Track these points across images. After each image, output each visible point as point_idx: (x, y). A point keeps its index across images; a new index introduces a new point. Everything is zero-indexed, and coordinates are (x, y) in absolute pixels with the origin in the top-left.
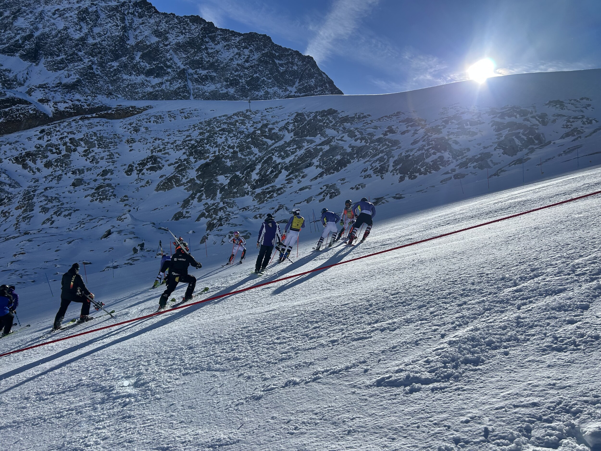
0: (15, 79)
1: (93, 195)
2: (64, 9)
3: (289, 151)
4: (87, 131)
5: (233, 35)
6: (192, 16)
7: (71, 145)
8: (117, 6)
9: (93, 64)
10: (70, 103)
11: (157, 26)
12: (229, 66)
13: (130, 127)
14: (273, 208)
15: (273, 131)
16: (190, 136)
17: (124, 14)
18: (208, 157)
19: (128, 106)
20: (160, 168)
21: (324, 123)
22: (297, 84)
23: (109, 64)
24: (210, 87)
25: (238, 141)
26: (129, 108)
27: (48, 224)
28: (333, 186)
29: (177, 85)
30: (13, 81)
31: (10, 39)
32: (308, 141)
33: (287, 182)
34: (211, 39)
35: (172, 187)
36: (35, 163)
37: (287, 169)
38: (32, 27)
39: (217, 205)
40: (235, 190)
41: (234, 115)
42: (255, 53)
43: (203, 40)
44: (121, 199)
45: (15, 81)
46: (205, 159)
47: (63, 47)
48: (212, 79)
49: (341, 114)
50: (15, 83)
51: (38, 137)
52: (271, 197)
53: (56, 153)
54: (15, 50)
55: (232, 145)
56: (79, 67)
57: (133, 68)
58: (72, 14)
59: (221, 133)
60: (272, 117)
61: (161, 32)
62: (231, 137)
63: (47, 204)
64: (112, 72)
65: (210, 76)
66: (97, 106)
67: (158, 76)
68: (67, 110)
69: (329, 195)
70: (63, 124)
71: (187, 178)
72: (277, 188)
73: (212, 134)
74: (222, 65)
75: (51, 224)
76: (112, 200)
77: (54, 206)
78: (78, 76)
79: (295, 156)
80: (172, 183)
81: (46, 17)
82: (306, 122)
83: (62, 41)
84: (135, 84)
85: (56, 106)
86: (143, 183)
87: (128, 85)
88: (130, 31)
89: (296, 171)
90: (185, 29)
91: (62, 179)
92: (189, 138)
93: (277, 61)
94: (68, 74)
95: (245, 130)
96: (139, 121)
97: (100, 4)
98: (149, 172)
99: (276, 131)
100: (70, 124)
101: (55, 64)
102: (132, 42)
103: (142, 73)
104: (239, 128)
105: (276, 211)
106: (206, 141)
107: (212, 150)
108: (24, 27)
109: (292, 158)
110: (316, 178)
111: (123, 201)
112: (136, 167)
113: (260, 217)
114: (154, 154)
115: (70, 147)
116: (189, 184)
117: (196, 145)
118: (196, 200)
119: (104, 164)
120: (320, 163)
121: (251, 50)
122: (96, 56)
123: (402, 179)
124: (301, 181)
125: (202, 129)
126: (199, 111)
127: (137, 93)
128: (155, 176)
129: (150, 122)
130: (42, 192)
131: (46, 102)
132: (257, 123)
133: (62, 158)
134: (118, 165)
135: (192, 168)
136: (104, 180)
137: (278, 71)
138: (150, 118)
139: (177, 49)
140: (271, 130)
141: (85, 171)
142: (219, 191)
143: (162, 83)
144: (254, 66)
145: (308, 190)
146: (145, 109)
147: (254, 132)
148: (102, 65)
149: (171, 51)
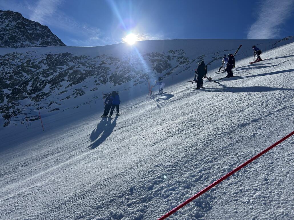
3: (49, 73)
14: (47, 103)
22: (40, 40)
25: (12, 69)
28: (80, 90)
32: (59, 68)
33: (51, 89)
37: (49, 83)
39: (8, 105)
40: (17, 96)
41: (6, 55)
42: (12, 22)
49: (73, 55)
52: (43, 98)
55: (8, 72)
60: (31, 56)
62: (7, 68)
69: (79, 94)
72: (45, 93)
79: (53, 76)
82: (54, 59)
89: (56, 84)
93: (27, 28)
95: (15, 63)
99: (36, 63)
104: (11, 62)
105: (50, 105)
109: (51, 77)
110: (68, 87)
113: (41, 108)
120: (69, 79)
123: (115, 85)
124: (59, 89)
132: (22, 60)
137: (28, 33)
140: (33, 63)
142: (5, 97)
144: (13, 29)
145: (66, 92)
147: (23, 65)
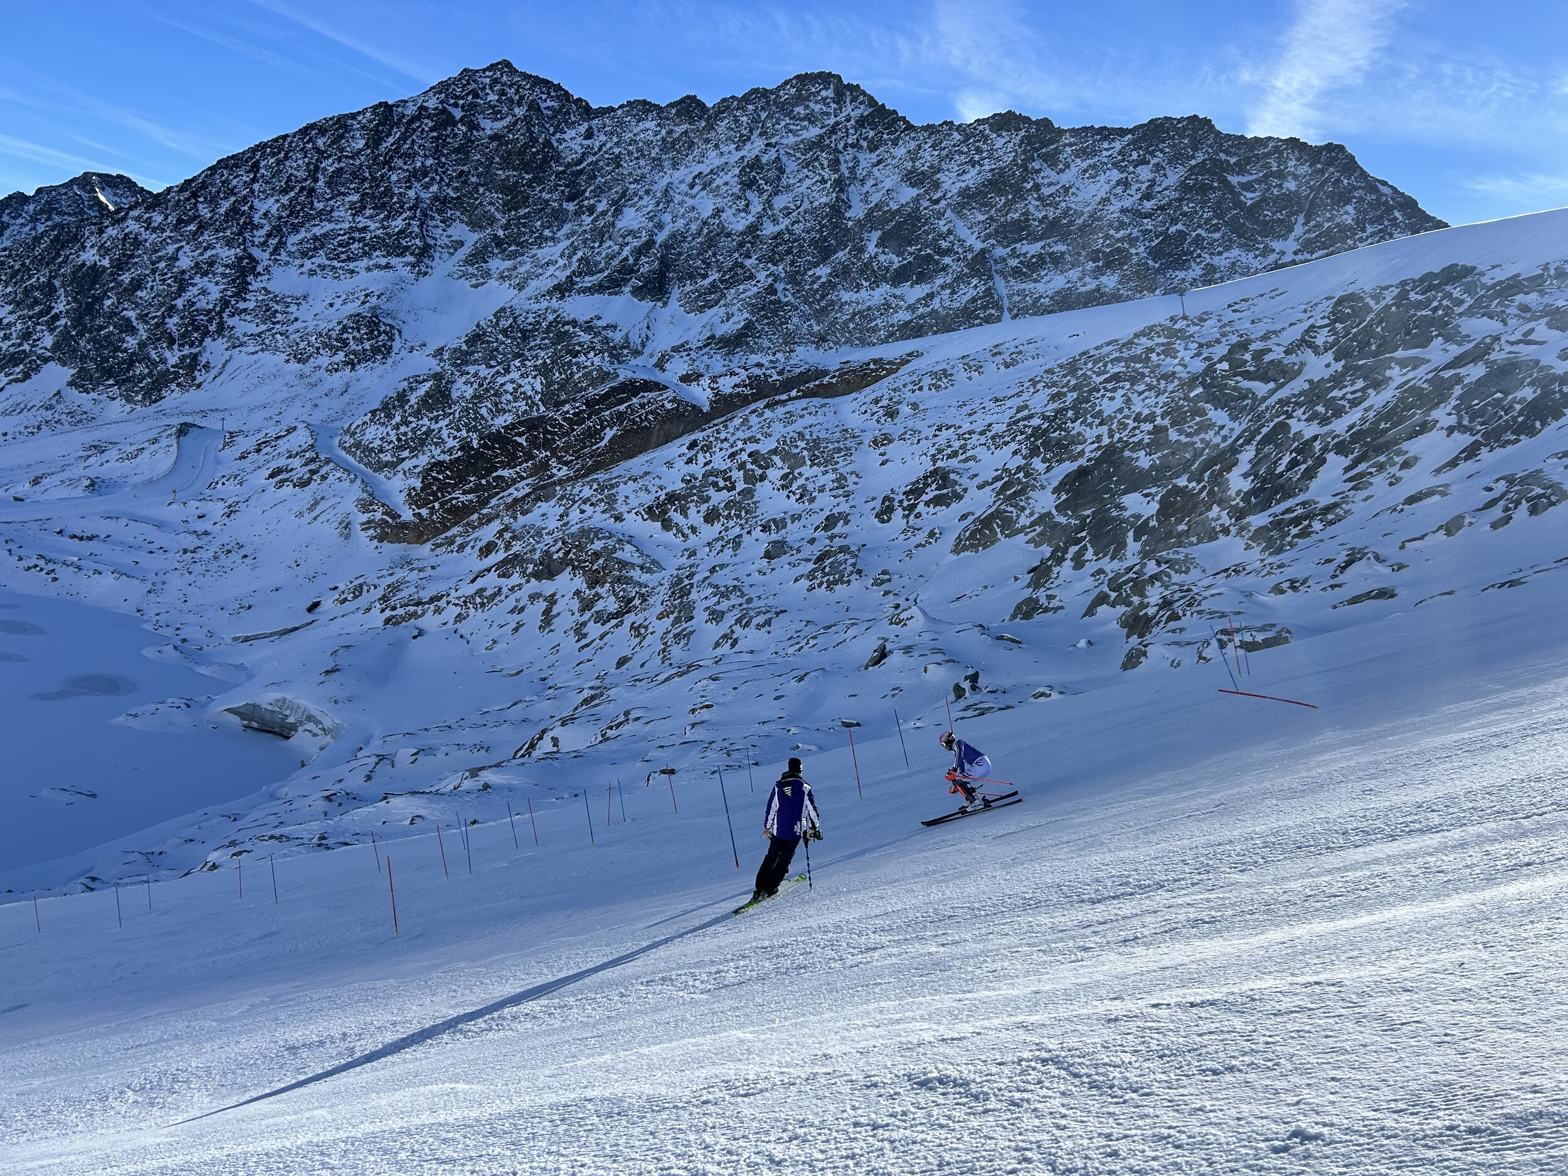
0: (626, 345)
1: (811, 576)
2: (712, 170)
3: (1343, 398)
4: (784, 431)
5: (1105, 138)
6: (995, 115)
7: (754, 467)
8: (821, 137)
9: (775, 281)
10: (743, 374)
11: (913, 160)
12: (1099, 219)
13: (875, 409)
14: (1328, 561)
15: (1267, 358)
16: (1026, 407)
17: (837, 151)
18: (1082, 454)
19: (866, 360)
20: (959, 497)
21: (1435, 309)
22: (1299, 230)
23: (810, 273)
24: (1052, 283)
25: (1162, 399)
26: (868, 364)
27: (726, 648)
28: (1535, 477)
29: (967, 293)
30: (622, 347)
31: (612, 259)
32: (1403, 363)
33: (1350, 485)
34: (1045, 161)
35: (993, 540)
36: (686, 516)
37: (1342, 448)
38: (651, 224)
39: (1141, 569)
40: (1182, 527)
41: (1136, 336)
42: (1168, 172)
43: (1026, 169)
44: (875, 580)
45: (625, 348)
46: (1073, 459)
47: (714, 254)
48: (1057, 260)
49: (1489, 275)
50: (625, 351)
51: (685, 459)
53: (725, 487)
54: (623, 280)
55: (1146, 412)
56: (748, 294)
57: (862, 272)
58: (727, 178)
59: (1109, 386)
60: (1253, 322)
61: (922, 173)
62: (1140, 394)
63: (719, 603)
64: (817, 290)
65: (1051, 255)
66: (798, 371)
67: (921, 279)
68: (738, 390)
69: (1525, 506)
70: (733, 424)
71: (1031, 514)
72: (1320, 506)
73: (1086, 395)
74: (1080, 221)
75: (733, 646)
76: (854, 582)
77: (733, 606)
78: (746, 315)
79: (1366, 410)
80: (992, 530)
81: (677, 196)
82: (1372, 316)
83: (711, 242)
84: (869, 308)
85: (715, 386)
86: (921, 537)
87: (854, 314)
88: (852, 188)
89: (1379, 453)
90: (979, 151)
91: (743, 545)
92: (1026, 413)
93: (1234, 180)
94: (728, 314)
95: (1178, 369)
96: (894, 390)
97: (785, 141)
98: (931, 509)
99: (1277, 354)
100: (746, 420)
101: (700, 296)
102: (857, 211)
103: (884, 279)
104: (1159, 366)
105: (1344, 568)
106: (1070, 413)
107: (1090, 434)
108: (635, 227)
109: (1354, 416)
110: (1453, 463)
111: (880, 585)
112: (901, 502)
113: (1294, 588)
114: (939, 464)
115: (753, 471)
116: (1039, 529)
117: (1044, 427)
118: (1068, 564)
119: (826, 503)
120: (1460, 418)
121: (1157, 165)
122: (782, 260)
124: (1399, 480)
125: (1054, 384)
126: (1039, 343)
127: (874, 330)
128: (949, 518)
129: (921, 389)
130: (706, 578)
131: (694, 380)
132: (1209, 345)
133: (738, 498)
134: (856, 499)
135: (1043, 487)
136: (832, 538)
137: (1240, 205)
138: (920, 380)
139: (963, 206)
140: (1259, 355)
141: (789, 521)
142: (1131, 534)
143: (931, 296)
144: (1169, 204)
145: (1437, 498)
146: (904, 362)
147: (1210, 370)
148: (794, 279)
149: (949, 214)
